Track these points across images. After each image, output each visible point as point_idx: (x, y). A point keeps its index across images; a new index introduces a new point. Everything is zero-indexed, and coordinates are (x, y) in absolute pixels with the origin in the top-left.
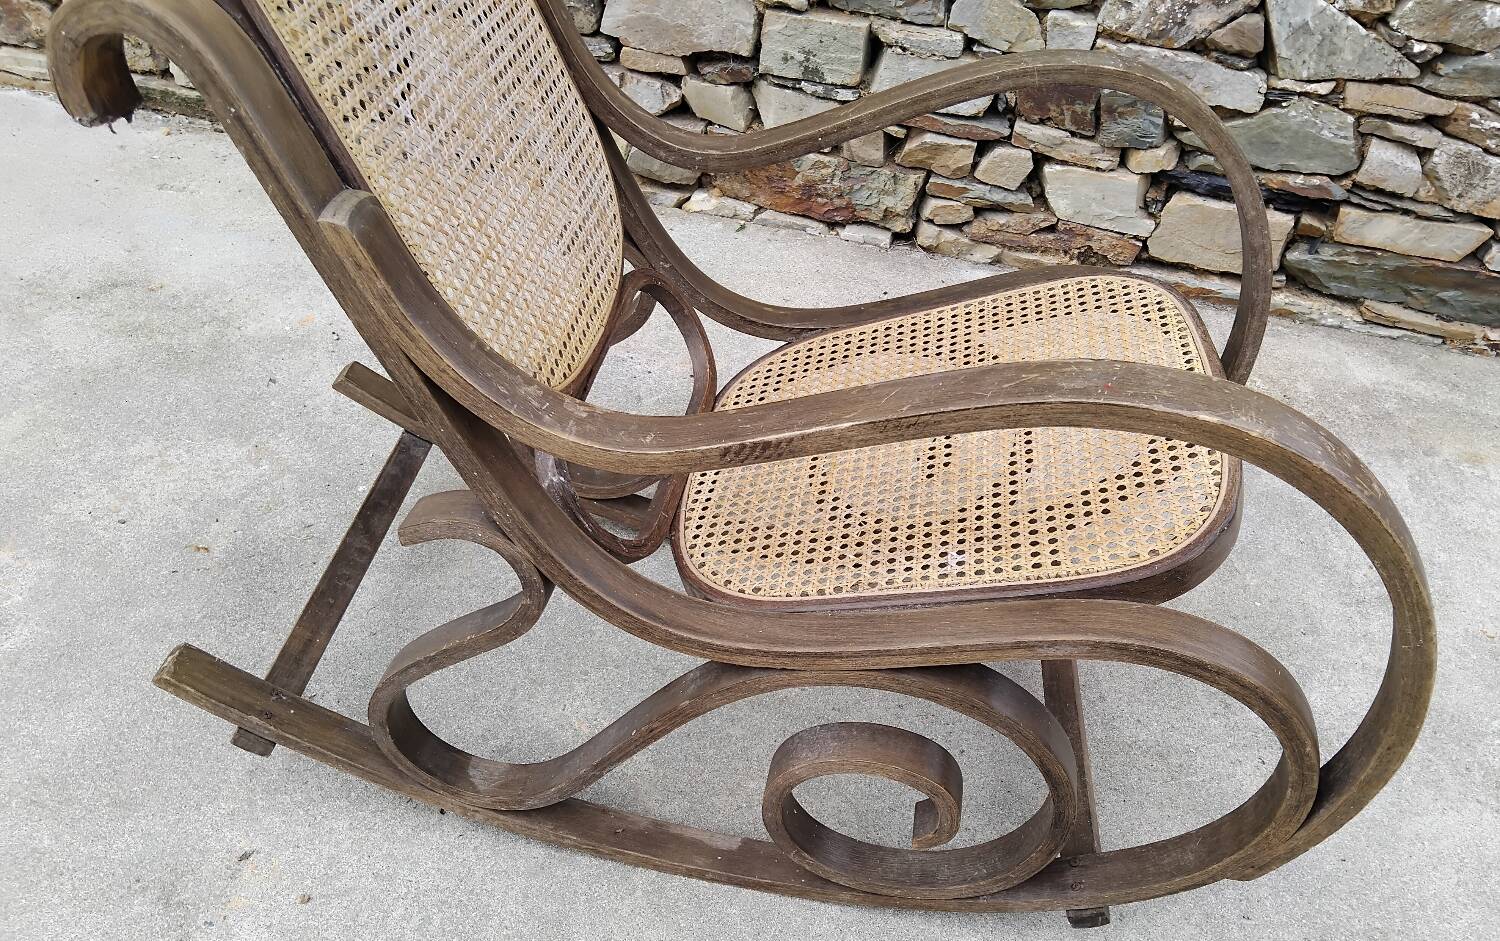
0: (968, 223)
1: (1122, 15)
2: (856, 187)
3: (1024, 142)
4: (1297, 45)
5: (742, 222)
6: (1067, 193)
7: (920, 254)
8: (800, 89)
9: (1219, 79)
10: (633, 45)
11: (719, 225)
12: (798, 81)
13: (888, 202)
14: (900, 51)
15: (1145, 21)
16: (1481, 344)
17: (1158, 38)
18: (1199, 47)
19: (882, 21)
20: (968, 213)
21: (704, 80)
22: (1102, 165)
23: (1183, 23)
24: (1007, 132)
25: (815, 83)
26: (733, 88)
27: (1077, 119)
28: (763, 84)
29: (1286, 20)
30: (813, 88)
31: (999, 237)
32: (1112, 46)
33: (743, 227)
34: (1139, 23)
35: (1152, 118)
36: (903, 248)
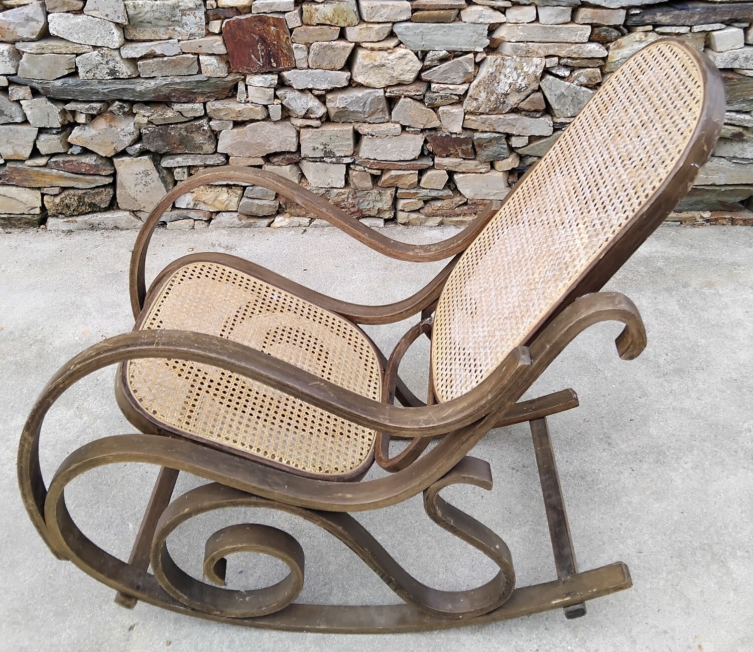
0: (422, 208)
1: (475, 104)
2: (361, 201)
3: (441, 167)
4: (562, 103)
5: (304, 228)
6: (468, 186)
7: (400, 228)
8: (324, 161)
9: (529, 124)
10: (235, 155)
11: (292, 232)
12: (323, 158)
13: (379, 205)
14: (370, 137)
15: (486, 105)
16: (701, 221)
17: (494, 111)
18: (515, 110)
19: (359, 124)
20: (421, 204)
21: (274, 165)
22: (483, 170)
23: (504, 102)
24: (431, 164)
25: (332, 158)
26: (289, 166)
27: (463, 152)
28: (304, 161)
29: (552, 93)
30: (331, 160)
31: (439, 212)
32: (473, 118)
33: (305, 231)
34: (483, 106)
35: (501, 146)
36: (392, 226)
